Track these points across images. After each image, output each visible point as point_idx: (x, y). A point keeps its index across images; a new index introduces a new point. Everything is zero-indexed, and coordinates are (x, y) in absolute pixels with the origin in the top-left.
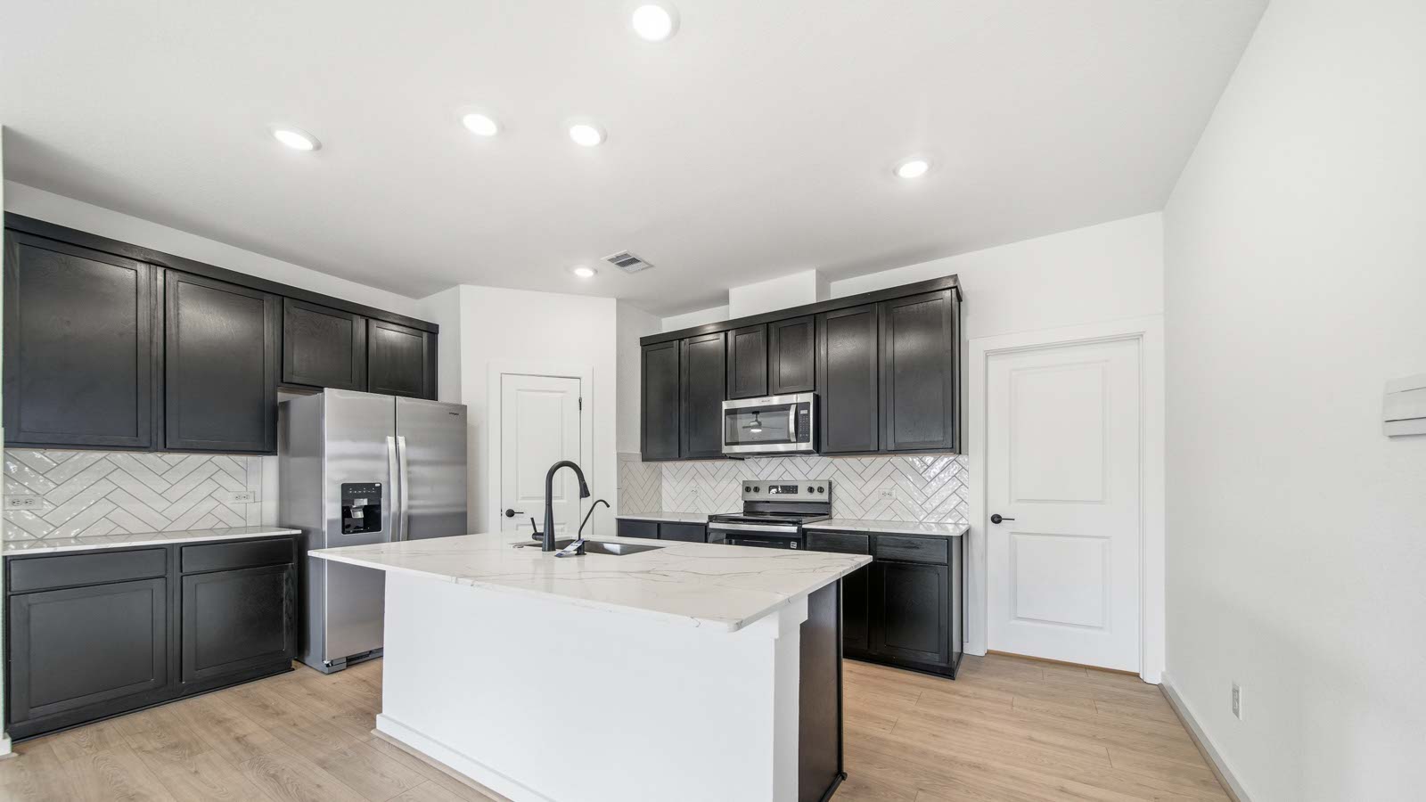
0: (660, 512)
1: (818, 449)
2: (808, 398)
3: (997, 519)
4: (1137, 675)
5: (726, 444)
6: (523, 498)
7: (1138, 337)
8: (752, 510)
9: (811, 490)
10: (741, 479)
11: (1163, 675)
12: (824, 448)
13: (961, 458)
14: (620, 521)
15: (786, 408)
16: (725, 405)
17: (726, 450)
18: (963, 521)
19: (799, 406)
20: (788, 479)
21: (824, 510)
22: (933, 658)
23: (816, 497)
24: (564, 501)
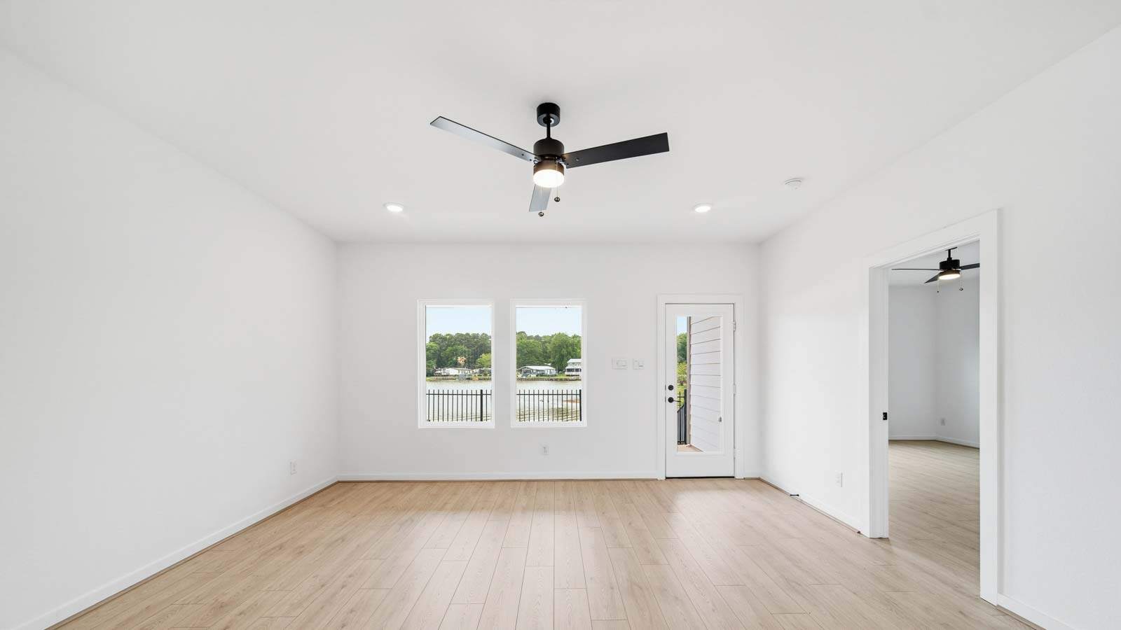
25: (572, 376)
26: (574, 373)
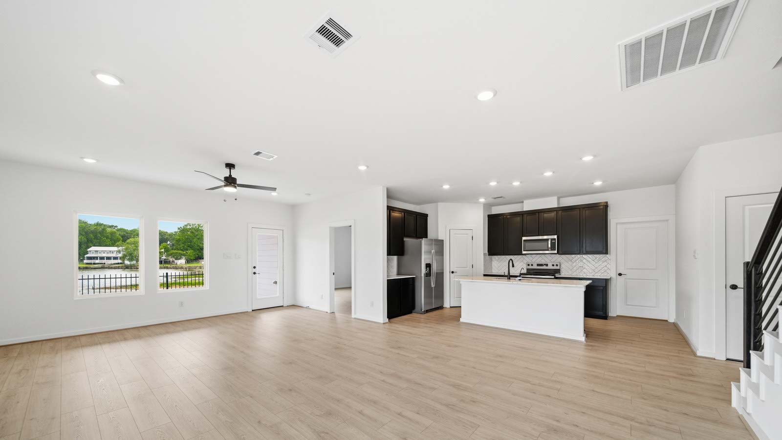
0: (489, 271)
1: (558, 253)
2: (555, 237)
3: (620, 274)
4: (667, 321)
6: (457, 267)
7: (667, 221)
9: (553, 265)
10: (525, 262)
11: (675, 320)
12: (560, 252)
13: (607, 255)
14: (484, 273)
15: (547, 240)
16: (524, 238)
17: (524, 252)
18: (609, 275)
19: (552, 239)
20: (543, 262)
21: (558, 271)
22: (601, 313)
23: (555, 267)
25: (94, 264)
26: (97, 261)
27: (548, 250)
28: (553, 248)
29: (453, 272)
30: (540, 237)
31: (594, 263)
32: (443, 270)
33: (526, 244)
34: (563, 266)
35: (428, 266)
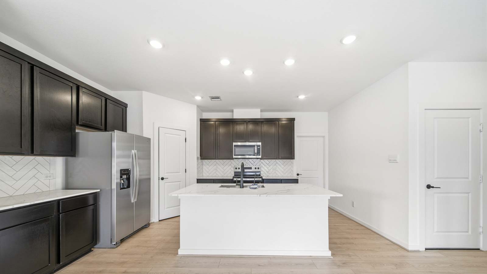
0: (203, 176)
1: (261, 158)
2: (260, 144)
3: (298, 175)
5: (234, 155)
6: (167, 173)
7: (323, 137)
8: (237, 175)
9: (256, 168)
10: (233, 166)
13: (293, 160)
14: (197, 180)
15: (254, 146)
16: (234, 144)
17: (234, 157)
19: (258, 146)
20: (248, 166)
21: (259, 173)
23: (257, 170)
24: (180, 174)
27: (254, 155)
28: (258, 153)
29: (162, 179)
30: (247, 144)
31: (283, 166)
32: (150, 174)
33: (236, 149)
34: (262, 169)
35: (125, 173)
